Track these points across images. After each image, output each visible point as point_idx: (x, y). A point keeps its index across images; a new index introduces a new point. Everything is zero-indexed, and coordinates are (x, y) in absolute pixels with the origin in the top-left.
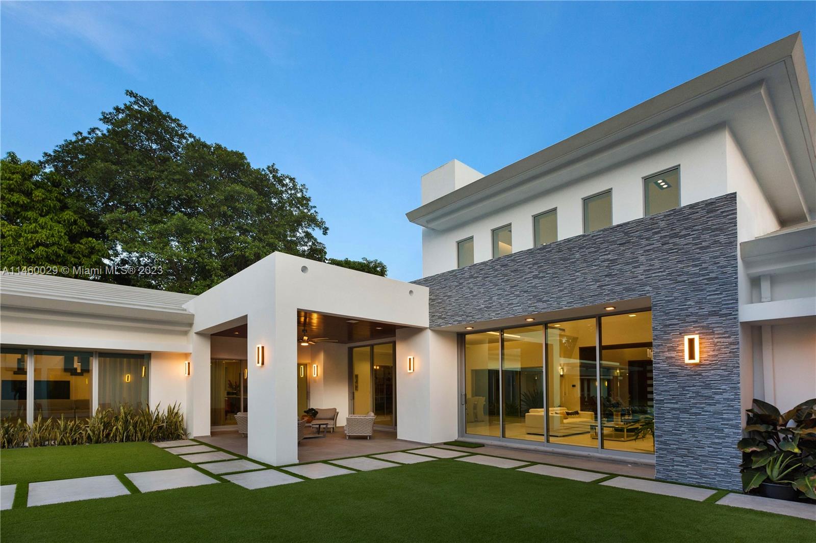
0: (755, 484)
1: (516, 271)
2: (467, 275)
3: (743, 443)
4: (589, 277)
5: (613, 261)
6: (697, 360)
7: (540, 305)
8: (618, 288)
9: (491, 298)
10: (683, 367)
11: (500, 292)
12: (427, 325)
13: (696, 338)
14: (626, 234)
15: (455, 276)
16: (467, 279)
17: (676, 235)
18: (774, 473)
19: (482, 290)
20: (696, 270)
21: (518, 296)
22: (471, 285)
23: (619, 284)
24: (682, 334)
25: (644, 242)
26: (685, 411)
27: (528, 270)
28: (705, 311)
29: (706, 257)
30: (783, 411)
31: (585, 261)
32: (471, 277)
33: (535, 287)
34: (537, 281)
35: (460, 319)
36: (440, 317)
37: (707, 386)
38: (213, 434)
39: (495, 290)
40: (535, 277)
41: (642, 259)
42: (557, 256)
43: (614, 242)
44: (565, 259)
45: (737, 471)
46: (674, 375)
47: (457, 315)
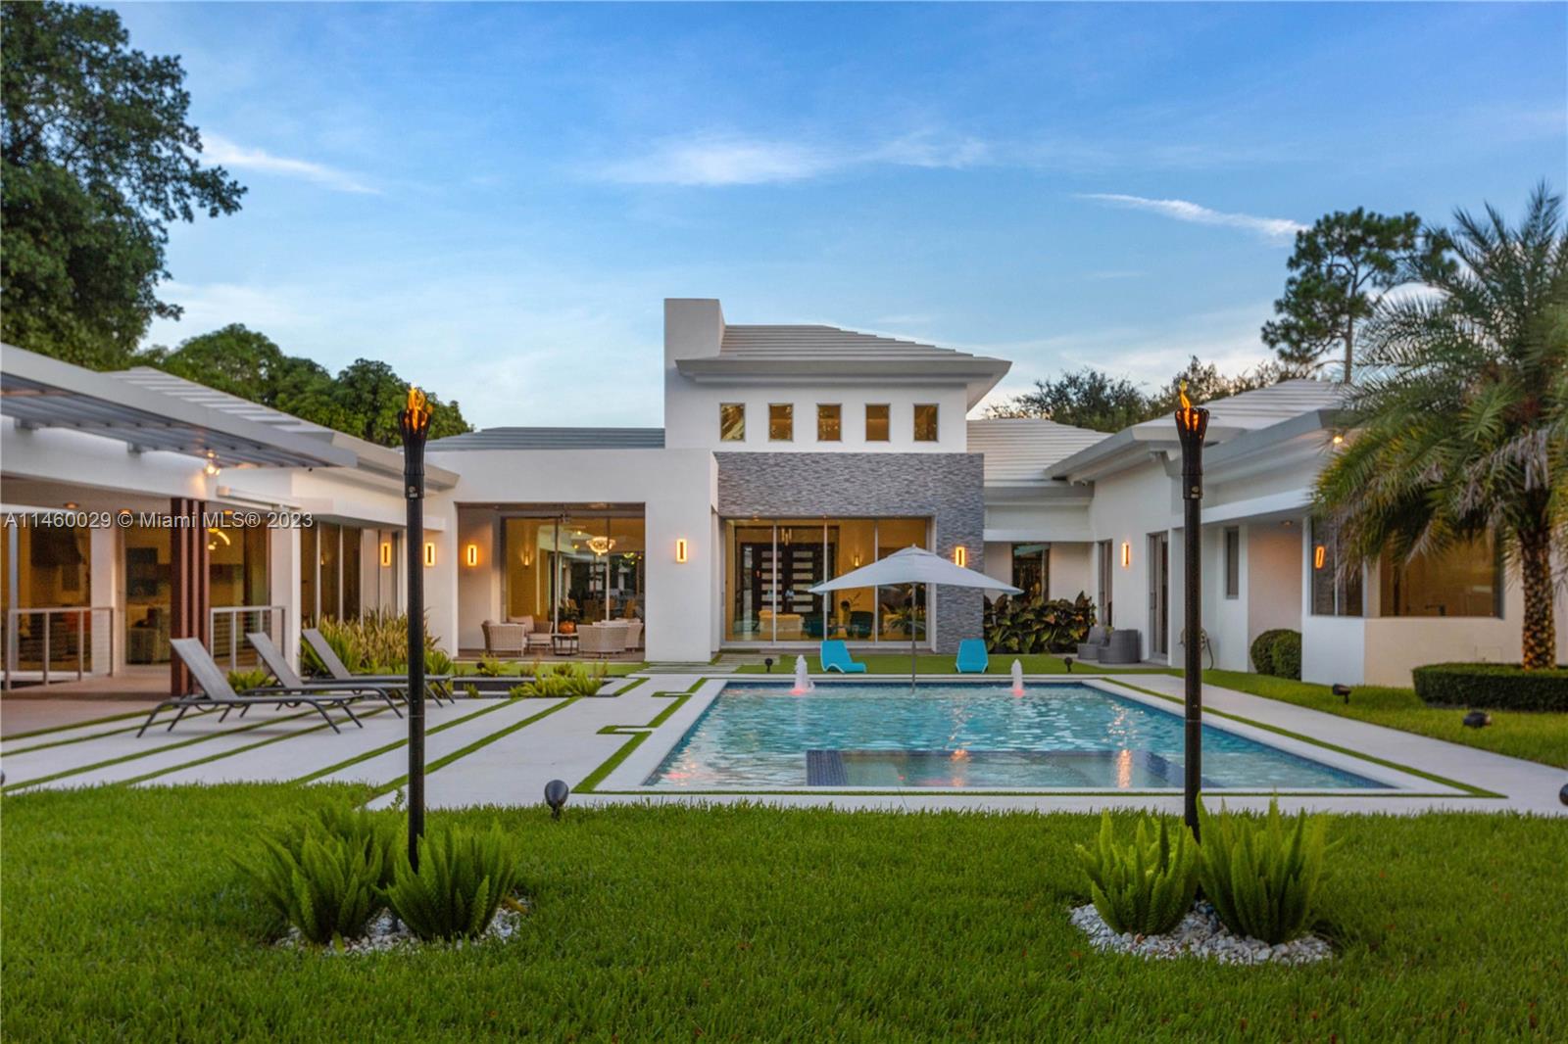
0: (989, 647)
1: (827, 470)
2: (771, 462)
3: (983, 622)
4: (893, 491)
5: (911, 482)
8: (914, 505)
9: (800, 492)
11: (810, 488)
12: (717, 509)
13: (963, 550)
14: (921, 462)
15: (755, 459)
16: (771, 466)
17: (951, 473)
18: (997, 639)
19: (789, 482)
20: (962, 501)
21: (828, 495)
22: (776, 474)
23: (915, 501)
24: (955, 545)
25: (932, 472)
26: (955, 602)
27: (839, 473)
28: (966, 531)
29: (968, 493)
31: (890, 476)
32: (777, 465)
33: (845, 490)
34: (847, 484)
35: (761, 508)
36: (733, 503)
39: (804, 485)
40: (847, 480)
41: (931, 485)
43: (912, 466)
44: (873, 470)
45: (981, 641)
47: (758, 503)
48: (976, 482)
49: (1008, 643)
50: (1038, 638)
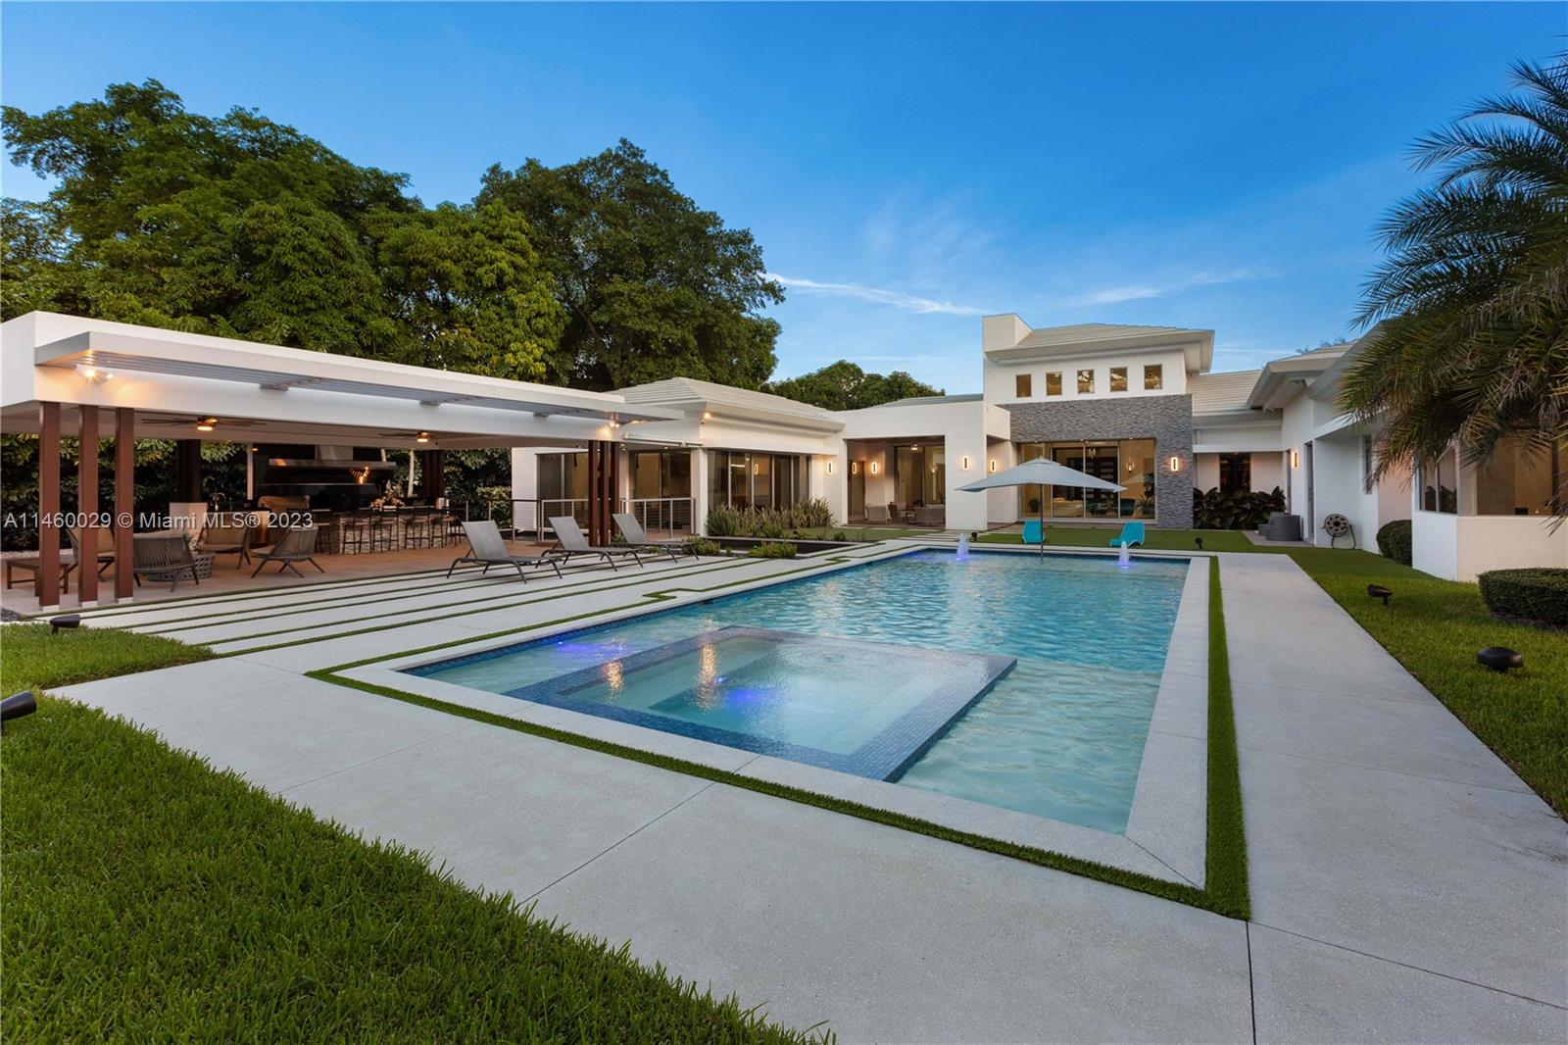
0: (1198, 525)
1: (1080, 411)
2: (1043, 408)
3: (1194, 507)
4: (1125, 422)
5: (1138, 416)
6: (1177, 470)
7: (1097, 434)
8: (1141, 431)
9: (1062, 426)
10: (1170, 472)
11: (1068, 423)
12: (1009, 438)
13: (1176, 459)
14: (1148, 403)
15: (1036, 406)
17: (1167, 408)
18: (1204, 519)
19: (1055, 420)
20: (1176, 426)
21: (1081, 427)
22: (1046, 415)
23: (1142, 428)
24: (1171, 456)
25: (1153, 408)
26: (1171, 494)
27: (1088, 412)
28: (1180, 447)
29: (1180, 421)
30: (1204, 494)
31: (1123, 412)
32: (1047, 410)
33: (1092, 423)
34: (1093, 420)
35: (1037, 436)
36: (1021, 434)
37: (1180, 481)
38: (849, 522)
40: (1093, 417)
41: (1153, 417)
42: (1106, 407)
43: (1140, 406)
44: (1111, 409)
45: (1191, 520)
46: (1166, 477)
47: (1035, 433)
48: (1186, 414)
49: (1212, 522)
50: (1237, 518)
